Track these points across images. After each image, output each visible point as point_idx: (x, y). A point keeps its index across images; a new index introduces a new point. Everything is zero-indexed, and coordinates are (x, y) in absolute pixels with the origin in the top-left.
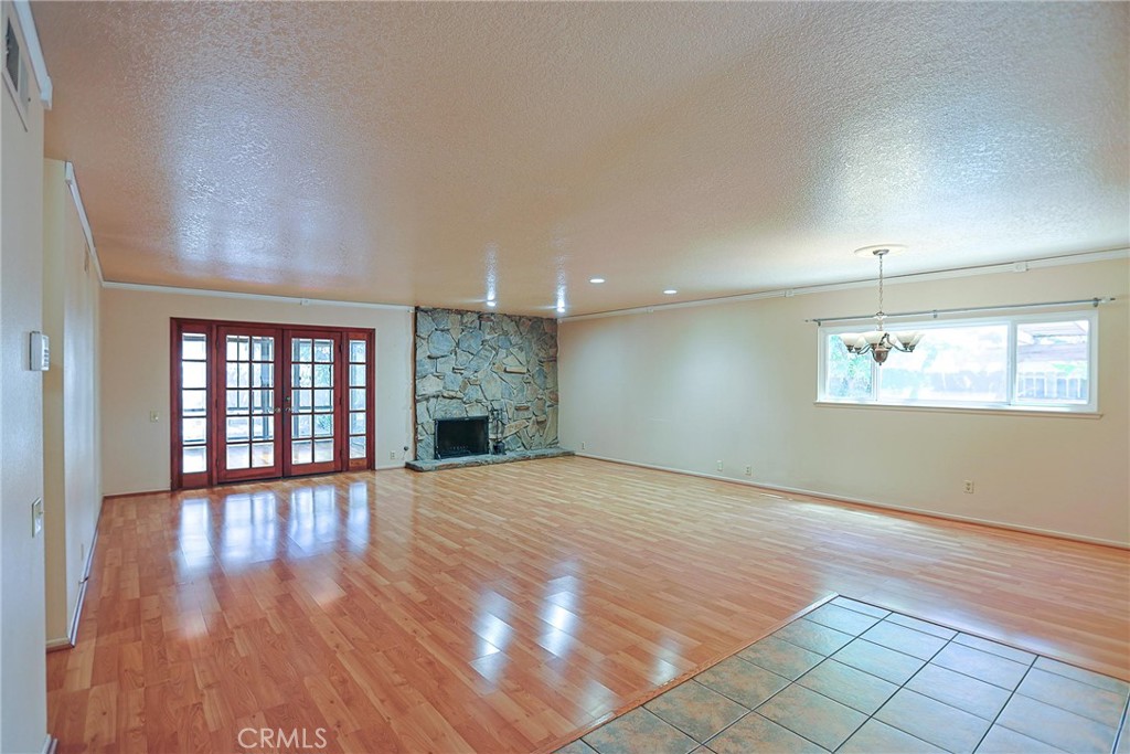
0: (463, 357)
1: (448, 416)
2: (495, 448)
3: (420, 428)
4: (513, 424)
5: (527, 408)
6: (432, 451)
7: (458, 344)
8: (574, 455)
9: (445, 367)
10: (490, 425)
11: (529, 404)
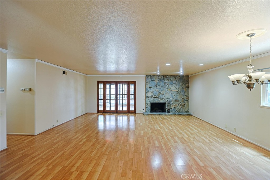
0: (158, 87)
1: (154, 102)
2: (168, 111)
3: (147, 104)
4: (173, 105)
5: (178, 101)
6: (150, 110)
7: (157, 84)
8: (192, 115)
9: (153, 90)
10: (166, 105)
11: (179, 100)
